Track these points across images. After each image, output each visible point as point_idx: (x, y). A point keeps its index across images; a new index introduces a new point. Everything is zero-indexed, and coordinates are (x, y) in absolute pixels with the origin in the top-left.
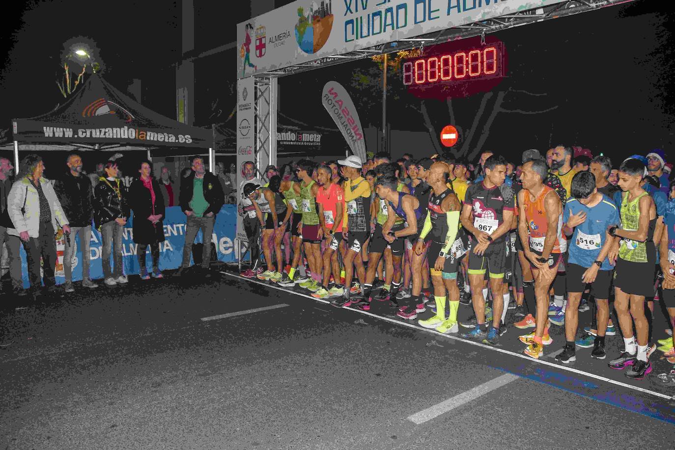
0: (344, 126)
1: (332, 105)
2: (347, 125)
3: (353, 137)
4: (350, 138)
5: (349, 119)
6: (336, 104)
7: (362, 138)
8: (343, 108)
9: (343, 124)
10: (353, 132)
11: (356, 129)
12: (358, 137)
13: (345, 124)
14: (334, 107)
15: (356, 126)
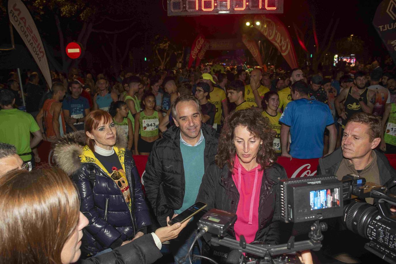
0: (30, 44)
1: (18, 22)
2: (32, 43)
3: (38, 55)
4: (37, 56)
5: (33, 37)
6: (21, 21)
7: (45, 56)
8: (27, 26)
9: (29, 42)
10: (37, 50)
11: (39, 47)
12: (42, 54)
13: (31, 42)
14: (20, 25)
15: (39, 44)
